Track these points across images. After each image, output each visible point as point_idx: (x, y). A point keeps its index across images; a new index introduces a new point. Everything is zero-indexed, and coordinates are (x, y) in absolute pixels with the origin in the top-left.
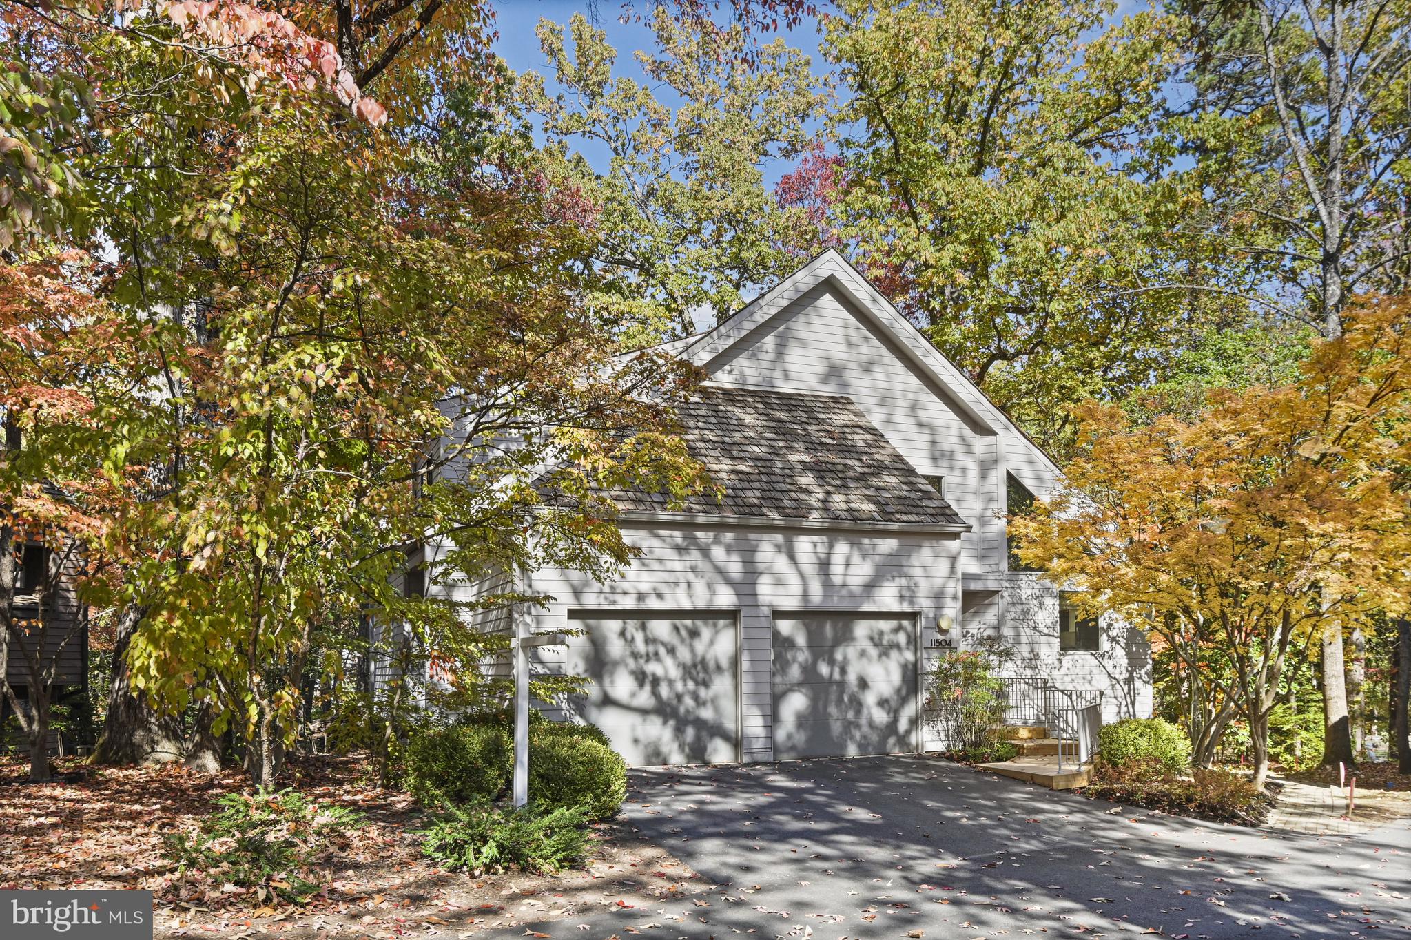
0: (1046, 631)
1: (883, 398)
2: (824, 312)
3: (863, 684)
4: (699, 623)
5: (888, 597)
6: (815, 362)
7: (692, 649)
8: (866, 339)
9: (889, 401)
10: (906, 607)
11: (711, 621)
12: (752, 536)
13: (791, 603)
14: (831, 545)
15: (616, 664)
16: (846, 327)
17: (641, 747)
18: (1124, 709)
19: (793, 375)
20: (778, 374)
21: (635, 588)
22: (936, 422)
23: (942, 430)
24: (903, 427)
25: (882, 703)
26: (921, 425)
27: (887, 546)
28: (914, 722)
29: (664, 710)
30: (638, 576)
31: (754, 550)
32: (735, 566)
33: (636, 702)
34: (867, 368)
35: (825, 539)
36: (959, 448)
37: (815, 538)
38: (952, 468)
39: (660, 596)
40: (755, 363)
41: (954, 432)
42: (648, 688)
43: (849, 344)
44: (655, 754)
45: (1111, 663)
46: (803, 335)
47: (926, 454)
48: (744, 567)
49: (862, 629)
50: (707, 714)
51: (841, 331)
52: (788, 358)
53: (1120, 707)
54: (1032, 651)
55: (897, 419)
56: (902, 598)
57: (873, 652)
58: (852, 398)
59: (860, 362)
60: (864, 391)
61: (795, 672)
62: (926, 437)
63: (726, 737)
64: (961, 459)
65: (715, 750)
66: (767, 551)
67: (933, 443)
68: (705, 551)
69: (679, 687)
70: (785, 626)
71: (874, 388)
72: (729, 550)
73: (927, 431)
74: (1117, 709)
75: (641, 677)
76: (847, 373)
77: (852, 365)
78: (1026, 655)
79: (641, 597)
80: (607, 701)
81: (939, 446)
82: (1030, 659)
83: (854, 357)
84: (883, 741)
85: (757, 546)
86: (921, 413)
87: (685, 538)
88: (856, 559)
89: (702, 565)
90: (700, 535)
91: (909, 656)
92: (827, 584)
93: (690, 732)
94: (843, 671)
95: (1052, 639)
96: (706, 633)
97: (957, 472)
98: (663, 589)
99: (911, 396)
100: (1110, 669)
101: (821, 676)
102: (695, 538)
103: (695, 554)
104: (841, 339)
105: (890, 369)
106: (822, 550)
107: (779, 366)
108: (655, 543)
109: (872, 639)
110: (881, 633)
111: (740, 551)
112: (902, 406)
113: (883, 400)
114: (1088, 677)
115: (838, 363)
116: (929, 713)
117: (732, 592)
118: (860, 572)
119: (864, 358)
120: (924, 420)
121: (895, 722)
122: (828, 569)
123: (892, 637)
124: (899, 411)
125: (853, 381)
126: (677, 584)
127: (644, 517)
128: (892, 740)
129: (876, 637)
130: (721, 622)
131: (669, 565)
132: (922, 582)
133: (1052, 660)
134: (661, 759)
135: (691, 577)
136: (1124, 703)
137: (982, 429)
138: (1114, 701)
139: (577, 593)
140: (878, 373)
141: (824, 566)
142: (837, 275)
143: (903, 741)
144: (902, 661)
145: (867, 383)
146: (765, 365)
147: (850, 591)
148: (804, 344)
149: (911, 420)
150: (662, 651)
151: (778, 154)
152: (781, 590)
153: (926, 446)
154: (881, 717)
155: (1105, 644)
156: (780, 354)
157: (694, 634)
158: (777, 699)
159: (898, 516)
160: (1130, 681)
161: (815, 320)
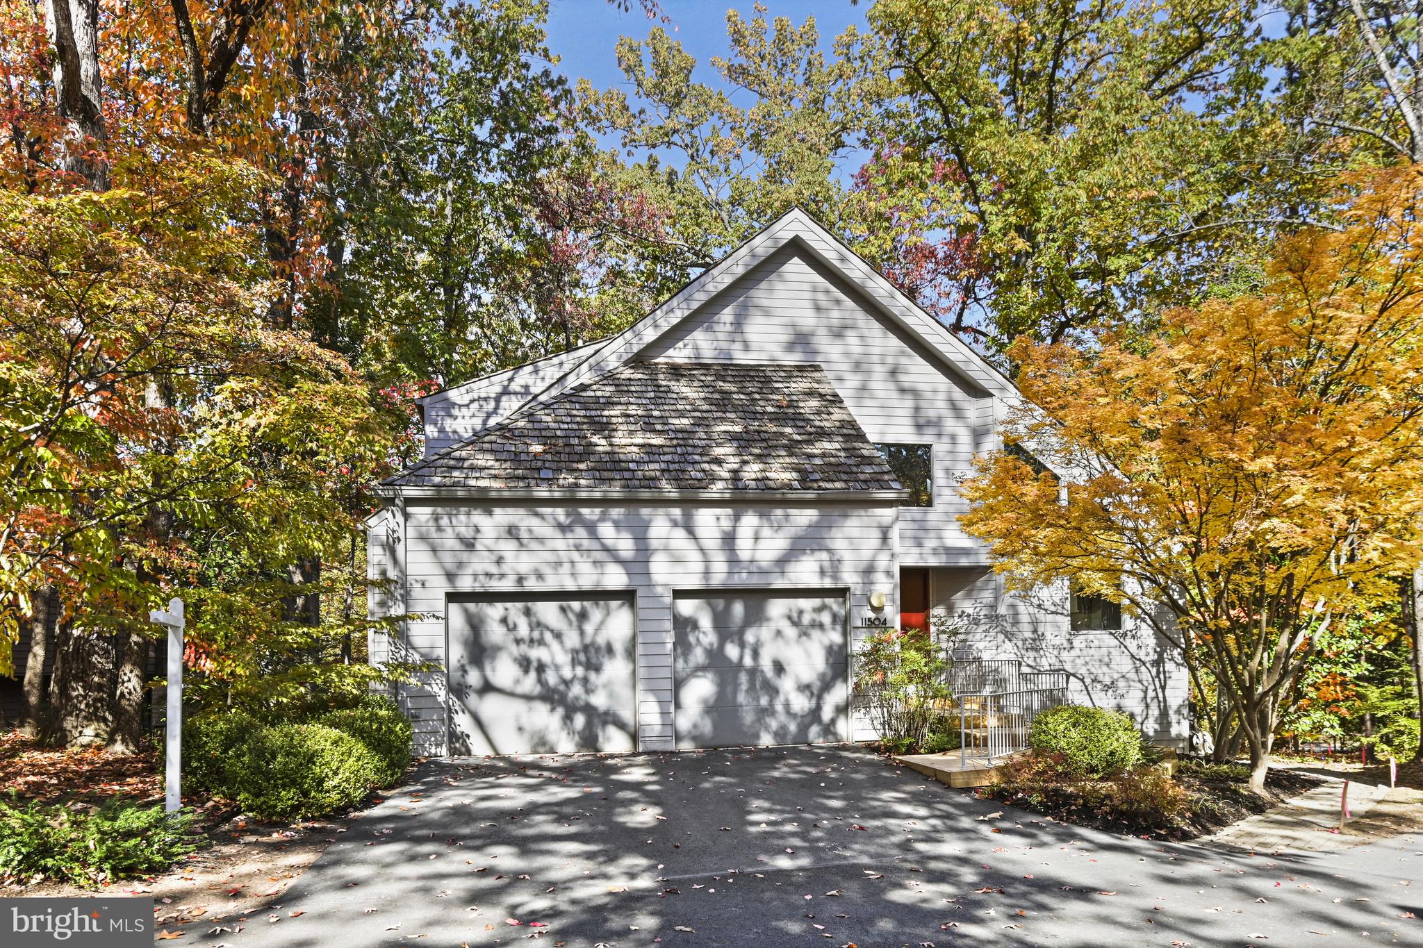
0: (1053, 609)
1: (858, 364)
2: (788, 277)
3: (779, 668)
4: (587, 604)
5: (806, 572)
6: (778, 329)
7: (582, 633)
8: (838, 302)
9: (864, 367)
10: (828, 583)
11: (602, 603)
12: (645, 511)
13: (693, 582)
14: (737, 518)
15: (497, 649)
16: (815, 290)
17: (526, 736)
18: (1151, 694)
19: (753, 346)
20: (738, 346)
21: (513, 569)
22: (921, 387)
23: (929, 395)
24: (881, 394)
25: (804, 688)
26: (903, 391)
27: (805, 517)
28: (842, 710)
29: (551, 696)
30: (517, 557)
31: (646, 527)
32: (625, 545)
33: (520, 690)
34: (838, 333)
35: (729, 511)
36: (947, 413)
37: (718, 511)
38: (939, 435)
39: (540, 576)
40: (709, 336)
41: (942, 396)
42: (533, 675)
43: (818, 309)
44: (541, 743)
45: (1135, 643)
46: (765, 302)
47: (909, 421)
48: (636, 544)
49: (777, 608)
50: (599, 700)
51: (808, 295)
52: (747, 328)
53: (1145, 692)
54: (1035, 631)
55: (873, 385)
56: (822, 572)
57: (791, 632)
58: (823, 365)
59: (830, 327)
60: (834, 357)
61: (698, 656)
62: (909, 403)
63: (621, 725)
64: (951, 425)
65: (608, 739)
66: (661, 526)
67: (917, 409)
68: (591, 528)
69: (567, 673)
70: (686, 607)
71: (847, 354)
72: (617, 525)
73: (909, 396)
74: (1142, 695)
75: (525, 664)
76: (815, 340)
77: (822, 331)
78: (1028, 635)
79: (520, 580)
80: (488, 688)
81: (923, 413)
82: (1034, 640)
83: (824, 322)
84: (804, 729)
85: (650, 521)
86: (902, 378)
87: (568, 515)
88: (766, 532)
89: (586, 544)
90: (585, 511)
91: (836, 637)
92: (733, 561)
93: (580, 720)
94: (756, 654)
95: (1059, 618)
96: (596, 614)
97: (946, 439)
98: (546, 570)
99: (890, 360)
100: (1134, 650)
101: (728, 660)
102: (581, 514)
103: (581, 532)
104: (808, 304)
105: (866, 332)
106: (726, 523)
107: (738, 337)
108: (534, 521)
109: (789, 618)
110: (801, 612)
111: (629, 527)
112: (879, 372)
113: (858, 367)
114: (1106, 659)
115: (805, 330)
116: (859, 699)
117: (623, 571)
118: (772, 545)
119: (835, 322)
120: (906, 385)
121: (819, 708)
122: (734, 544)
123: (815, 616)
124: (876, 376)
125: (822, 348)
126: (559, 563)
127: (520, 494)
128: (814, 730)
129: (795, 615)
130: (614, 604)
131: (550, 544)
132: (847, 556)
133: (1061, 640)
134: (547, 748)
135: (576, 556)
136: (1151, 688)
137: (975, 390)
138: (1140, 686)
139: (450, 577)
140: (852, 339)
141: (729, 540)
142: (804, 236)
143: (829, 729)
144: (827, 642)
145: (839, 349)
146: (721, 336)
147: (759, 568)
148: (766, 312)
149: (892, 386)
150: (548, 636)
151: (857, 144)
152: (679, 568)
153: (909, 412)
154: (801, 703)
155: (1128, 623)
156: (738, 324)
157: (583, 616)
158: (678, 684)
159: (821, 484)
160: (1159, 662)
161: (779, 285)
